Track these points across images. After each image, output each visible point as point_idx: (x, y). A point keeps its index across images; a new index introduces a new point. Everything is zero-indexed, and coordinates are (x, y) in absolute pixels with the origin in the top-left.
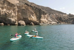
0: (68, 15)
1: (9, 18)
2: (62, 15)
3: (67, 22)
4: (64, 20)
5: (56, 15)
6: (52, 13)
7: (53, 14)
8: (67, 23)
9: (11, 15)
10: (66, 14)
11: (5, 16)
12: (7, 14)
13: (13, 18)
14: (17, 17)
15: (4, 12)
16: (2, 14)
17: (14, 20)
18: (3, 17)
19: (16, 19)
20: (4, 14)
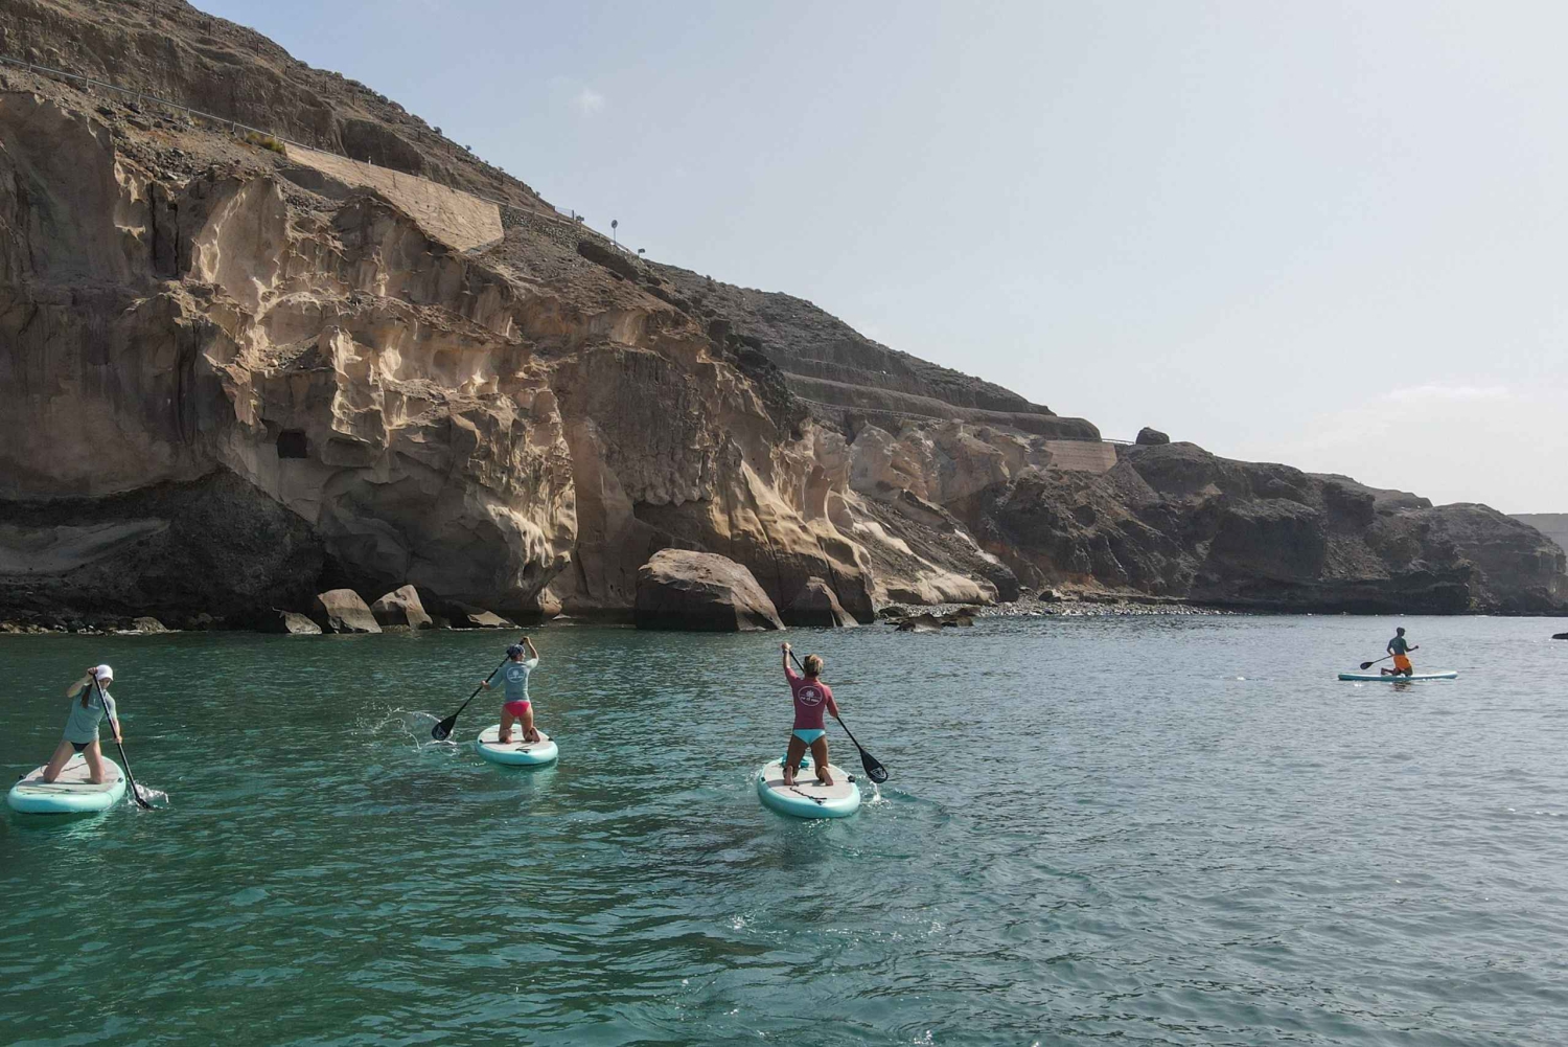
0: (1120, 449)
1: (494, 509)
2: (1040, 454)
3: (1136, 579)
4: (1083, 542)
5: (949, 449)
6: (877, 401)
7: (896, 431)
8: (1126, 592)
9: (517, 456)
10: (1082, 431)
11: (440, 472)
12: (481, 446)
13: (530, 501)
14: (570, 489)
15: (410, 398)
16: (391, 435)
17: (548, 540)
18: (408, 478)
19: (569, 516)
20: (419, 439)
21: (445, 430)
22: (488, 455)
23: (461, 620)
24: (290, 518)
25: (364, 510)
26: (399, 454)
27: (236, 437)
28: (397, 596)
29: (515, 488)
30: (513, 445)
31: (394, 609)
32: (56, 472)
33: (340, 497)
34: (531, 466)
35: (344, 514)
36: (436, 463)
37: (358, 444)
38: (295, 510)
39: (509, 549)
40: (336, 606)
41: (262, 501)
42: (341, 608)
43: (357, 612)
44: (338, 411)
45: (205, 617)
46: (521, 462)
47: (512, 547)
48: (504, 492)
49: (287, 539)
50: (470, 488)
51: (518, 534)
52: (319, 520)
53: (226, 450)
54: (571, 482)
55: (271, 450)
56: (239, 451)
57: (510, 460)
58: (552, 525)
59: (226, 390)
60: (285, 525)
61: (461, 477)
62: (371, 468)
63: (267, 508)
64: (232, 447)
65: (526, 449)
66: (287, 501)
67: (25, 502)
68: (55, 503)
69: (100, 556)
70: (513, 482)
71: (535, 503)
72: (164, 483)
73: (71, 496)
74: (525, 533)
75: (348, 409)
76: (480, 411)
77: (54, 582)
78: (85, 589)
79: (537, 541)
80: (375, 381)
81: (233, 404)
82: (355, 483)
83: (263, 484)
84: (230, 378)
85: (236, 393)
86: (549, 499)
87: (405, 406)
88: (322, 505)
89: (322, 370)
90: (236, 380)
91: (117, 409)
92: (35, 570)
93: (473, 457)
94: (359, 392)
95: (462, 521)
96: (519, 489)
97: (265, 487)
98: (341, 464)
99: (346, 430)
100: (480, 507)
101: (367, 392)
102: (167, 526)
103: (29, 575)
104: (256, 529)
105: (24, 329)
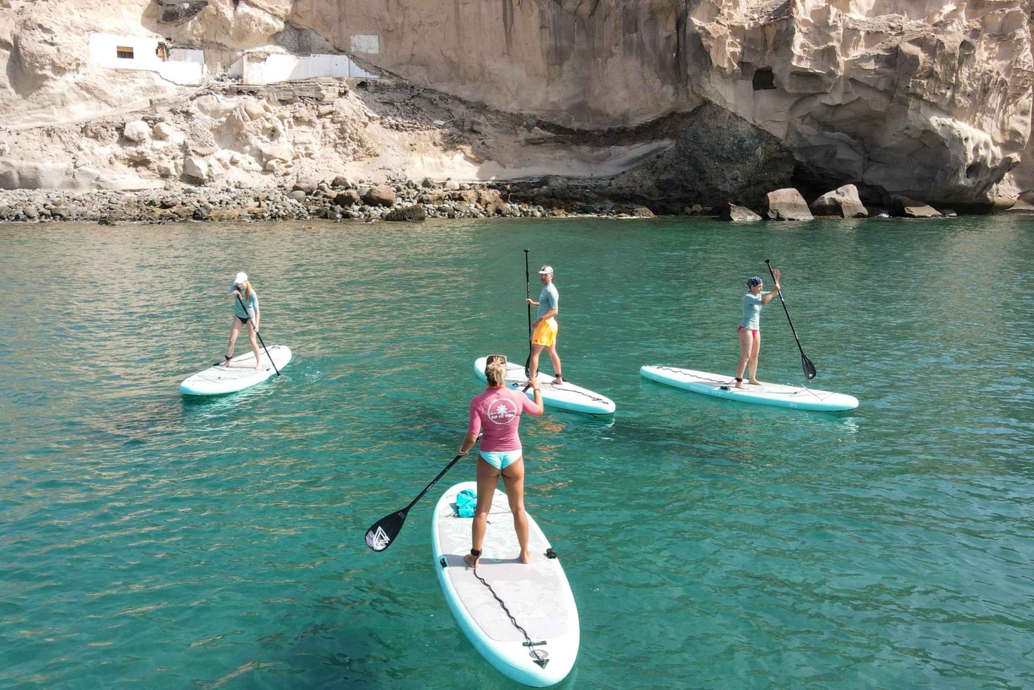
1: (936, 121)
9: (964, 73)
11: (885, 92)
12: (923, 68)
13: (977, 111)
14: (1028, 97)
15: (868, 33)
16: (845, 65)
17: (995, 144)
18: (858, 100)
19: (1022, 122)
20: (871, 65)
21: (894, 58)
22: (931, 74)
23: (898, 211)
24: (761, 135)
25: (825, 126)
26: (853, 80)
27: (715, 77)
28: (837, 193)
29: (960, 101)
30: (960, 64)
31: (832, 203)
32: (610, 110)
33: (803, 118)
34: (979, 80)
35: (808, 130)
36: (882, 86)
37: (815, 75)
38: (766, 129)
39: (949, 152)
40: (778, 201)
41: (739, 123)
42: (781, 204)
43: (794, 206)
44: (799, 50)
45: (697, 208)
46: (968, 78)
47: (952, 152)
48: (949, 105)
49: (759, 151)
50: (912, 103)
51: (959, 141)
52: (787, 135)
53: (707, 88)
54: (1030, 91)
55: (747, 85)
56: (718, 87)
57: (957, 77)
58: (1003, 130)
59: (704, 43)
60: (757, 141)
61: (904, 96)
62: (827, 93)
63: (743, 129)
64: (713, 85)
65: (976, 66)
66: (759, 122)
67: (594, 131)
68: (610, 131)
69: (634, 165)
70: (958, 97)
71: (984, 113)
72: (672, 114)
73: (618, 126)
74: (966, 139)
75: (809, 47)
76: (927, 37)
77: (604, 183)
78: (621, 188)
79: (982, 145)
80: (834, 21)
81: (709, 53)
82: (815, 105)
83: (739, 111)
84: (708, 33)
85: (712, 44)
86: (1001, 107)
87: (862, 39)
88: (789, 123)
89: (784, 19)
90: (714, 35)
91: (642, 64)
92: (594, 175)
93: (914, 78)
94: (820, 33)
95: (906, 132)
96: (963, 101)
97: (741, 113)
98: (803, 91)
99: (806, 65)
100: (923, 119)
101: (826, 31)
102: (673, 145)
103: (591, 179)
104: (734, 144)
105: (592, 14)
